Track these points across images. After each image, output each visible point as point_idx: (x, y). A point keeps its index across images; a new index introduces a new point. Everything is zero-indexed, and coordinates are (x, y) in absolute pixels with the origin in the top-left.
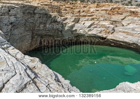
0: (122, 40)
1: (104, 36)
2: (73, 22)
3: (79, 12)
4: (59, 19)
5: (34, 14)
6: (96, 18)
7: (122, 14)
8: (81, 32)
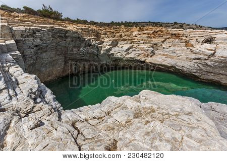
0: (161, 63)
1: (143, 59)
2: (110, 45)
3: (121, 36)
4: (93, 43)
5: (66, 37)
6: (136, 41)
7: (162, 37)
8: (119, 55)
